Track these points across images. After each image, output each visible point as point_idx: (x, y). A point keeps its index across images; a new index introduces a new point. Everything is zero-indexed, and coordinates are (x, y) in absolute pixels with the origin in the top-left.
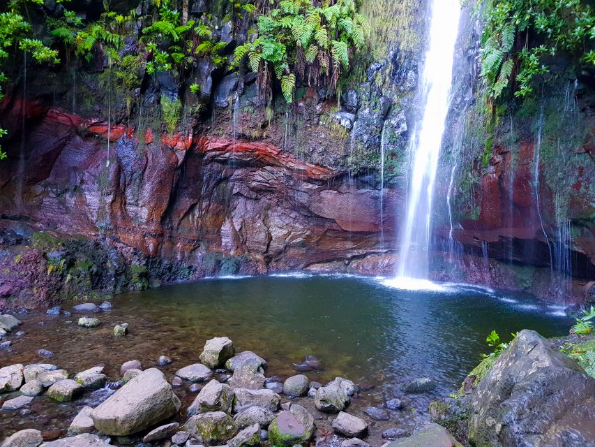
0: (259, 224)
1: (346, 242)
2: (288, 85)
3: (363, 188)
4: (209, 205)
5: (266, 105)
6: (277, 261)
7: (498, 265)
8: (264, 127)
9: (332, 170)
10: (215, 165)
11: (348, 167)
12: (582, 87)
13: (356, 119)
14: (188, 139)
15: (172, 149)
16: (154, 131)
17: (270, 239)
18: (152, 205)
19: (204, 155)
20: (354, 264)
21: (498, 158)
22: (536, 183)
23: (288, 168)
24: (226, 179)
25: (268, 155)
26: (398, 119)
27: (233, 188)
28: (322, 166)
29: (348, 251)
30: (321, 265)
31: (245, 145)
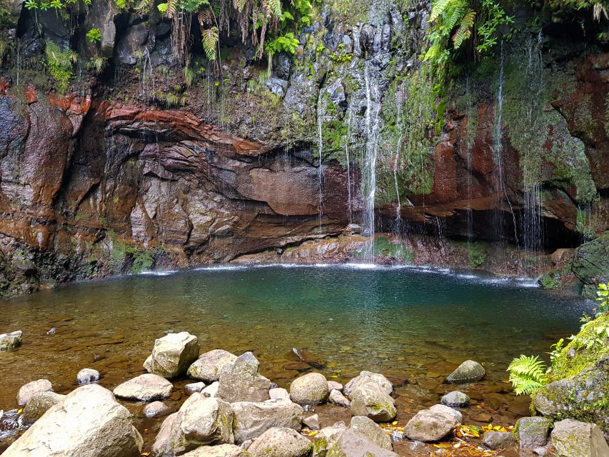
0: (177, 209)
1: (279, 228)
2: (211, 39)
3: (299, 165)
4: (115, 187)
5: (184, 65)
6: (199, 254)
7: (448, 244)
8: (181, 92)
9: (264, 145)
10: (121, 138)
11: (282, 141)
12: (547, 39)
13: (289, 85)
14: (85, 101)
15: (64, 112)
16: (37, 88)
17: (191, 227)
18: (39, 183)
19: (106, 125)
20: (289, 252)
21: (453, 125)
22: (498, 147)
23: (211, 143)
24: (135, 155)
25: (188, 126)
26: (334, 88)
27: (143, 166)
28: (251, 140)
29: (281, 237)
30: (250, 256)
31: (158, 113)
